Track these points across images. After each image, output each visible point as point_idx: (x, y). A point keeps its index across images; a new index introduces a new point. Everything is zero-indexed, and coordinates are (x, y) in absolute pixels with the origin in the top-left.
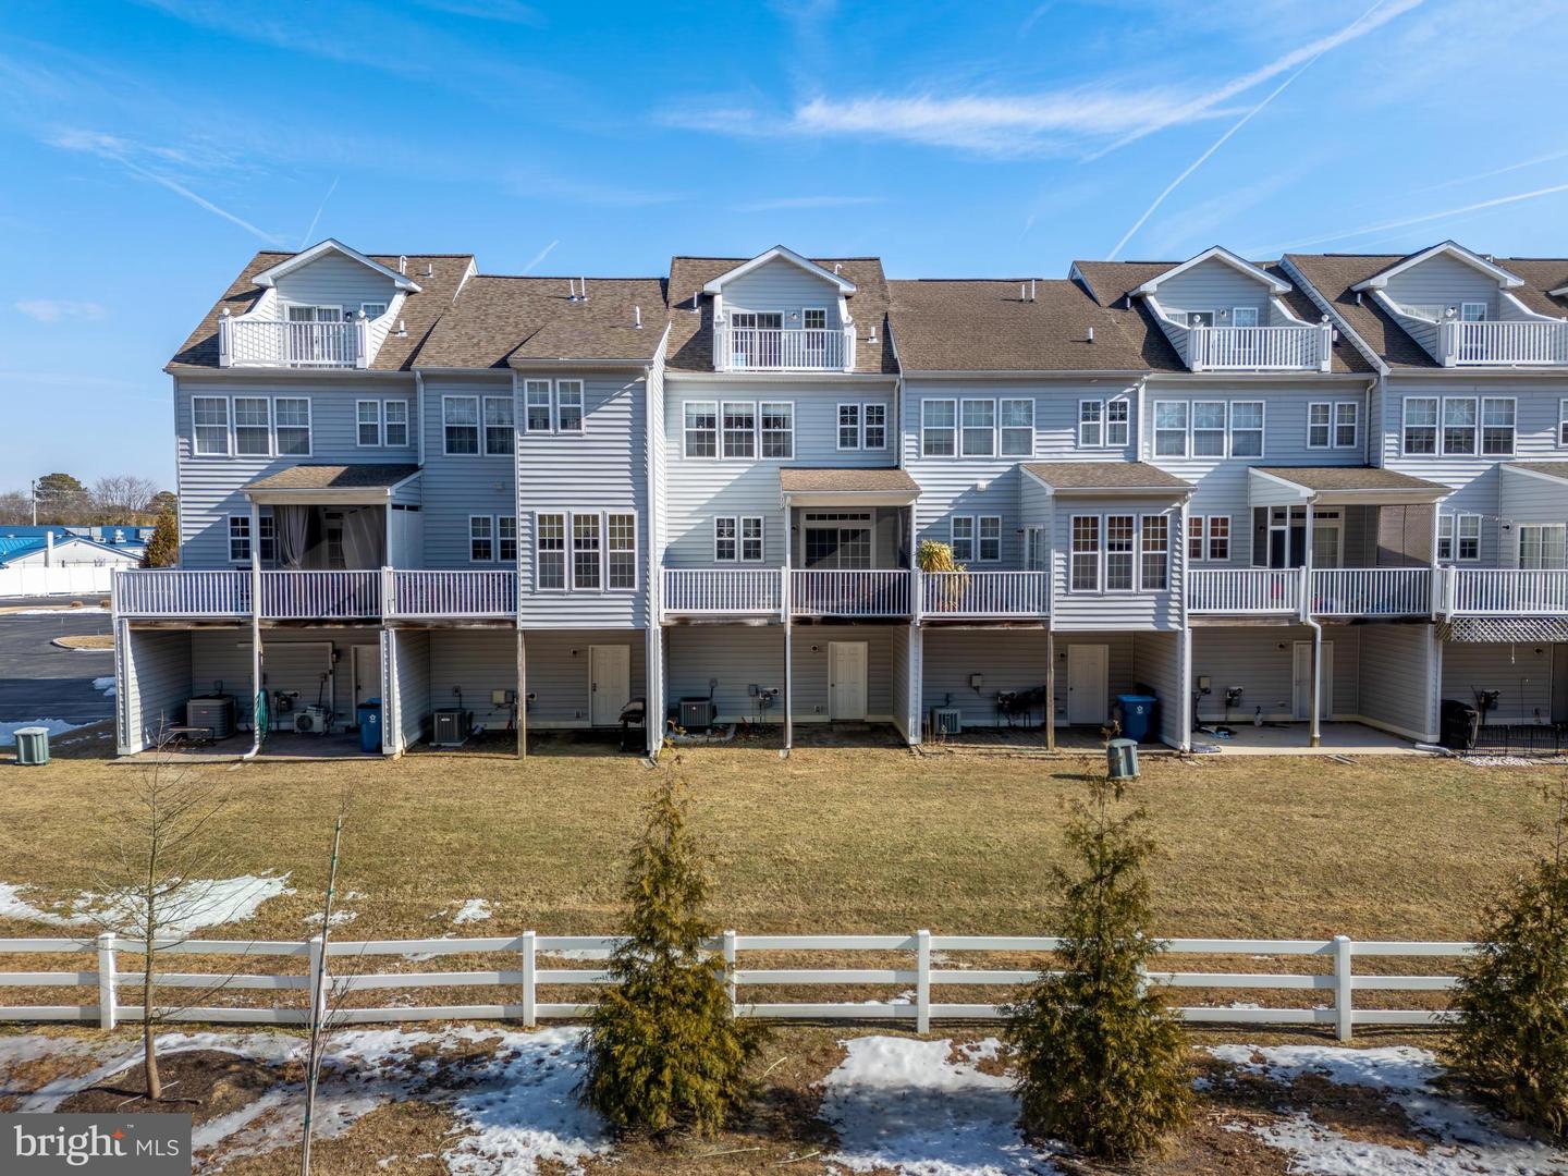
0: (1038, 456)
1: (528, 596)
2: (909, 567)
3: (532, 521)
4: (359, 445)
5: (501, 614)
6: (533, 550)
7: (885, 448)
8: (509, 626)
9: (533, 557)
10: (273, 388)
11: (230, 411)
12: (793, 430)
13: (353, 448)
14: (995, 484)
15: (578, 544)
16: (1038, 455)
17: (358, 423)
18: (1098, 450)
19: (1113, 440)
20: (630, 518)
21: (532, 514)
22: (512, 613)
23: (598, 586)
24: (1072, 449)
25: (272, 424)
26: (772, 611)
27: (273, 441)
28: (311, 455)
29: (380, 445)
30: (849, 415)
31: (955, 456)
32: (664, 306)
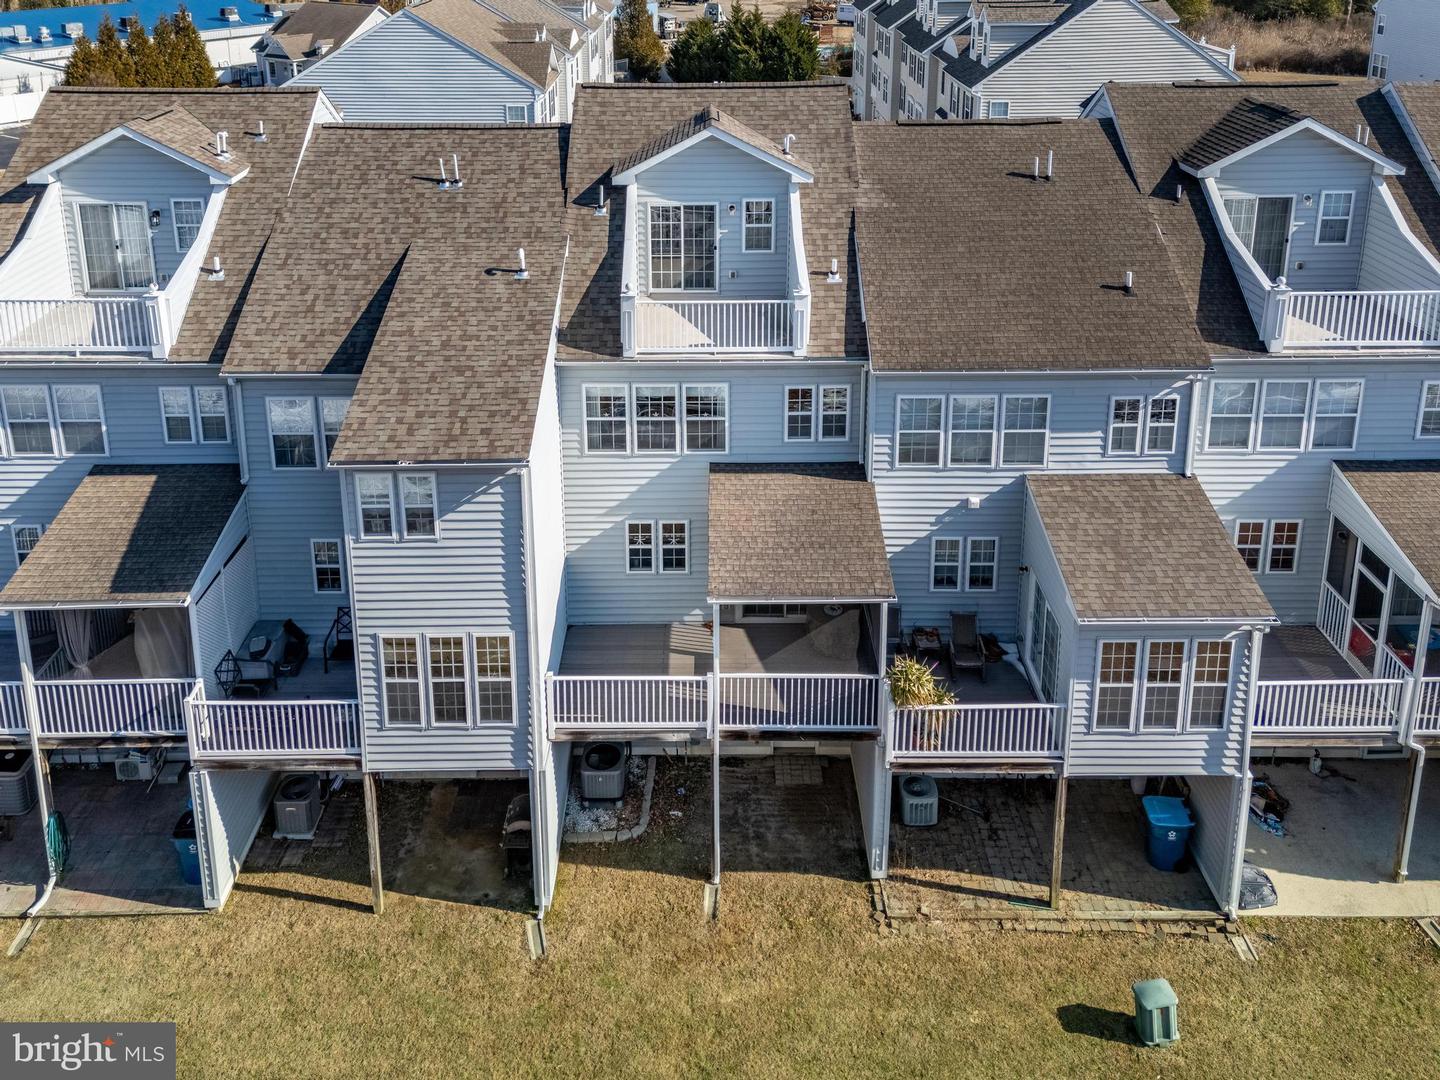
0: (1051, 465)
1: (375, 733)
2: (876, 671)
3: (375, 646)
4: (167, 441)
5: (340, 752)
6: (378, 679)
7: (847, 438)
8: (353, 767)
9: (378, 688)
12: (726, 418)
14: (991, 501)
15: (436, 672)
16: (1053, 464)
18: (1134, 459)
19: (1154, 445)
20: (505, 641)
21: (374, 637)
22: (355, 750)
23: (464, 719)
24: (1098, 458)
26: (695, 724)
27: (58, 440)
29: (196, 441)
30: (801, 398)
31: (941, 465)
32: (561, 199)
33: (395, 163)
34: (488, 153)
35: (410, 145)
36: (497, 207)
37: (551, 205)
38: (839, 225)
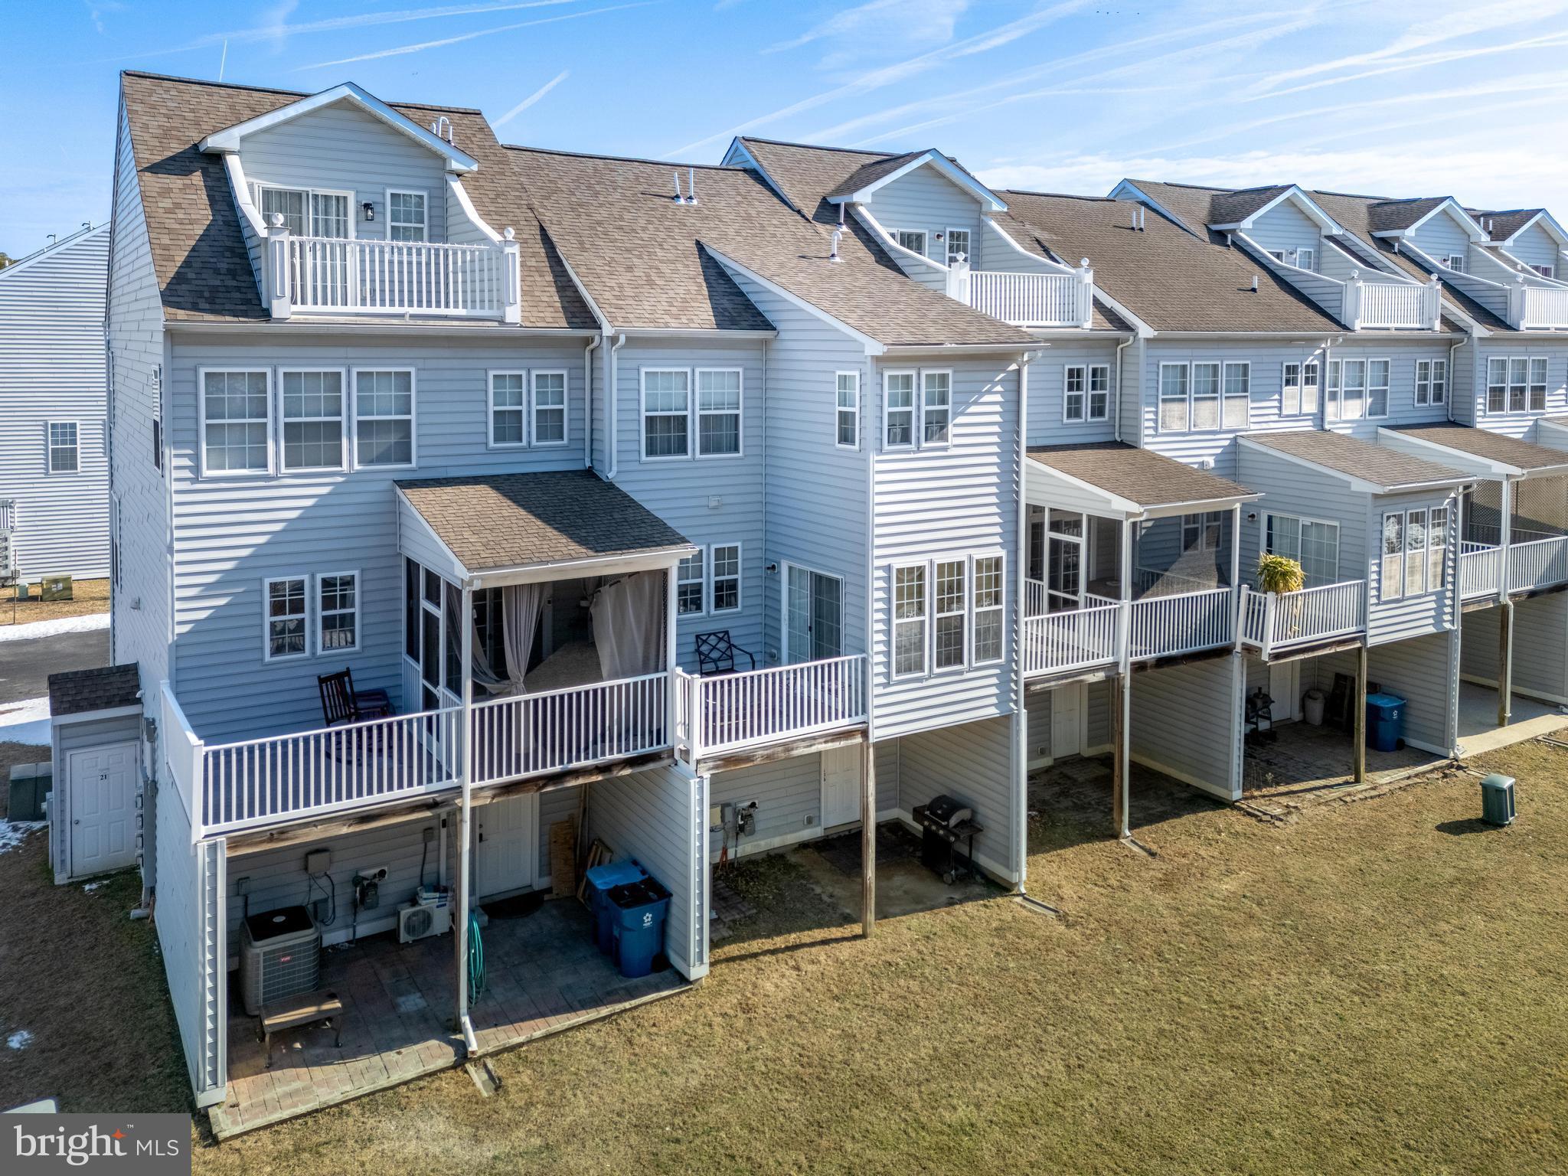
0: (1253, 427)
1: (881, 690)
2: (1229, 584)
3: (888, 580)
4: (492, 444)
6: (888, 622)
9: (888, 632)
10: (352, 352)
11: (276, 396)
13: (482, 449)
14: (1219, 462)
15: (940, 606)
16: (1251, 425)
17: (492, 408)
18: (1296, 419)
20: (998, 561)
23: (962, 662)
24: (1276, 418)
25: (350, 417)
26: (1111, 659)
27: (350, 447)
28: (414, 464)
29: (524, 443)
30: (1075, 379)
31: (1187, 429)
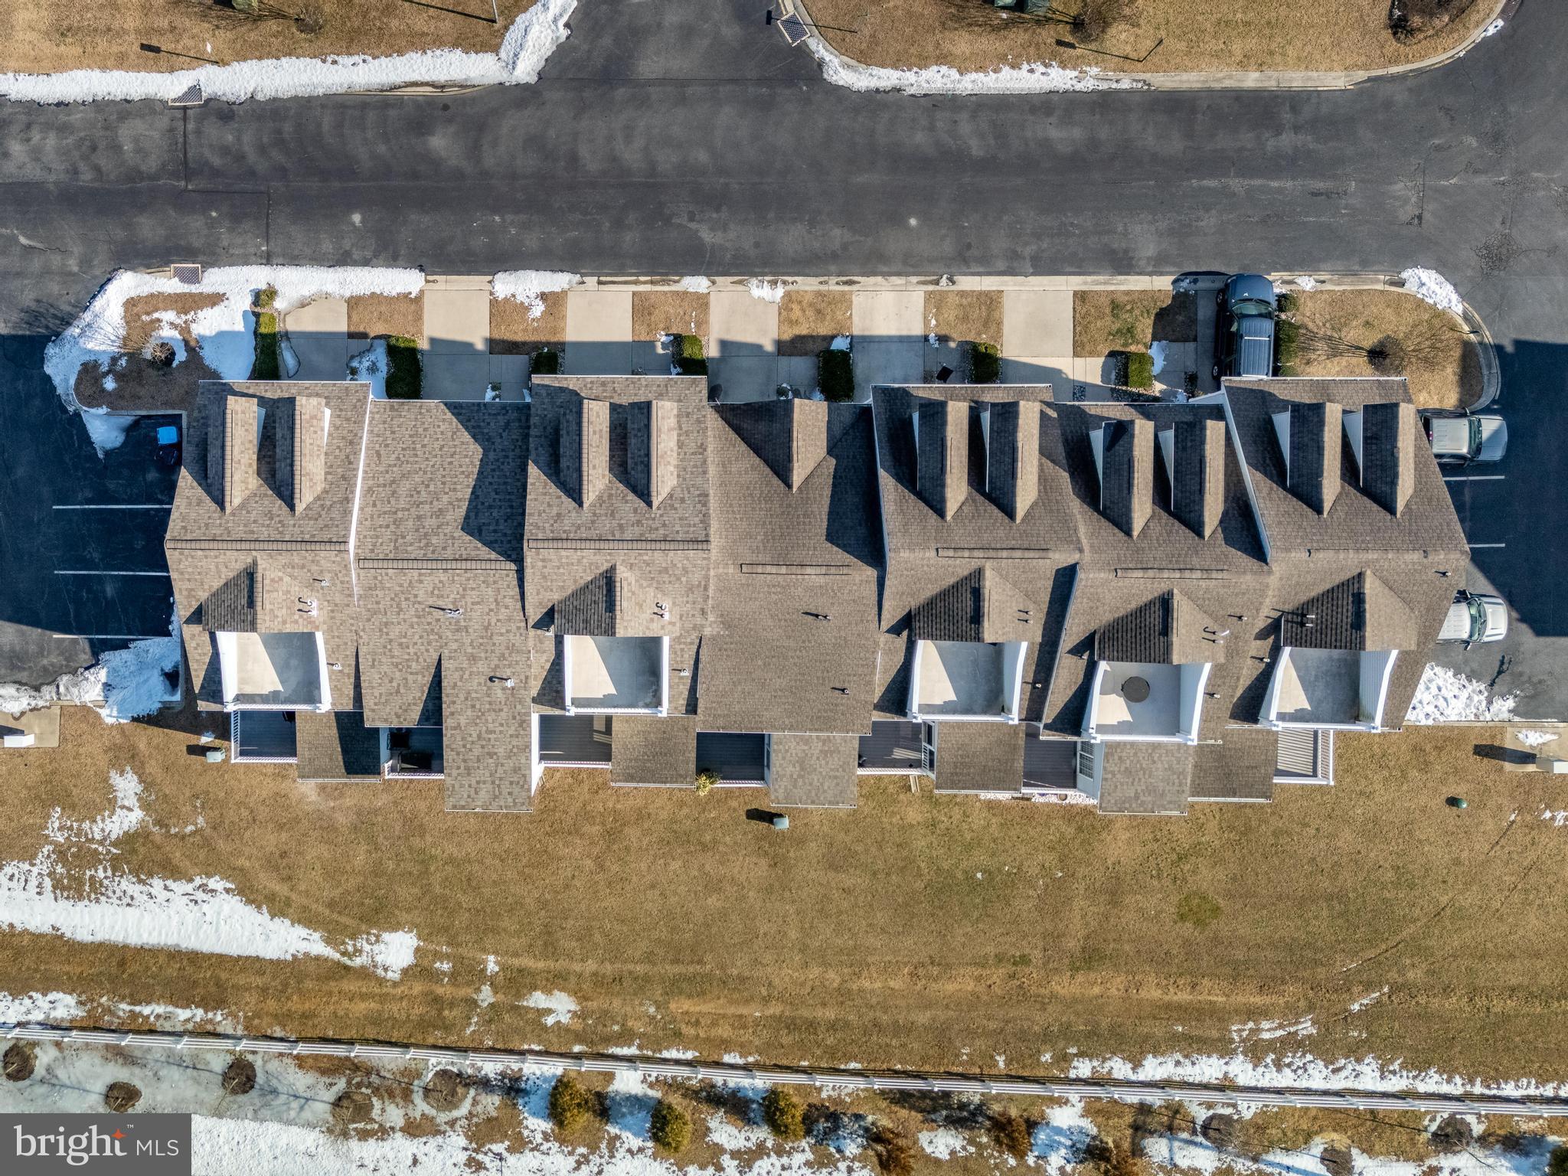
32: (523, 624)
33: (416, 596)
34: (473, 589)
35: (421, 582)
36: (486, 629)
37: (519, 628)
38: (692, 643)
